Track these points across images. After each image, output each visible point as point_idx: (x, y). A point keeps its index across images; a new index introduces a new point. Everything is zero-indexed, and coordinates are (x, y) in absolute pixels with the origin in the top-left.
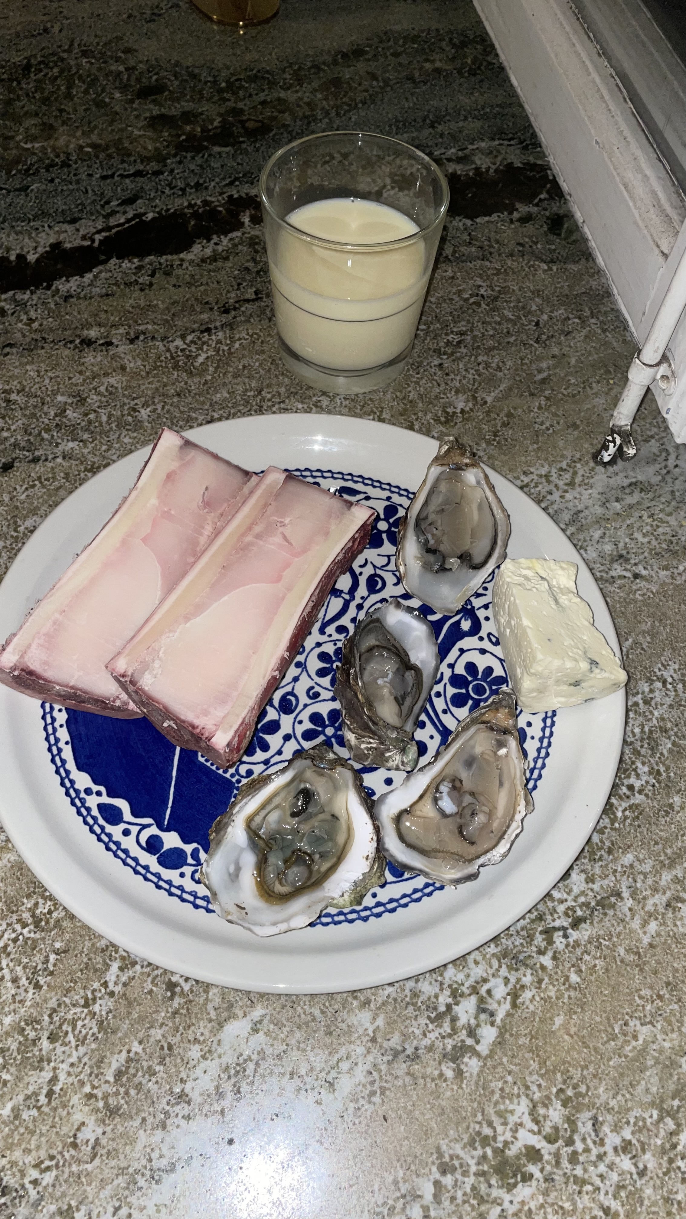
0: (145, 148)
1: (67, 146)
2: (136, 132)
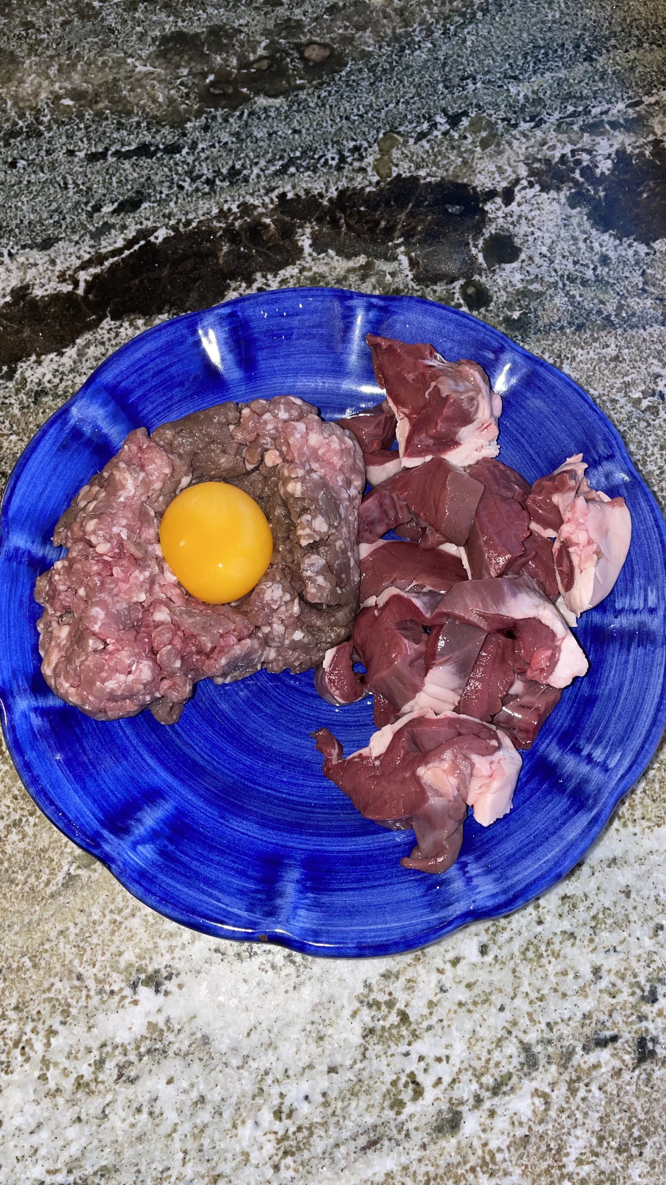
0: (154, 101)
1: (36, 95)
2: (140, 68)
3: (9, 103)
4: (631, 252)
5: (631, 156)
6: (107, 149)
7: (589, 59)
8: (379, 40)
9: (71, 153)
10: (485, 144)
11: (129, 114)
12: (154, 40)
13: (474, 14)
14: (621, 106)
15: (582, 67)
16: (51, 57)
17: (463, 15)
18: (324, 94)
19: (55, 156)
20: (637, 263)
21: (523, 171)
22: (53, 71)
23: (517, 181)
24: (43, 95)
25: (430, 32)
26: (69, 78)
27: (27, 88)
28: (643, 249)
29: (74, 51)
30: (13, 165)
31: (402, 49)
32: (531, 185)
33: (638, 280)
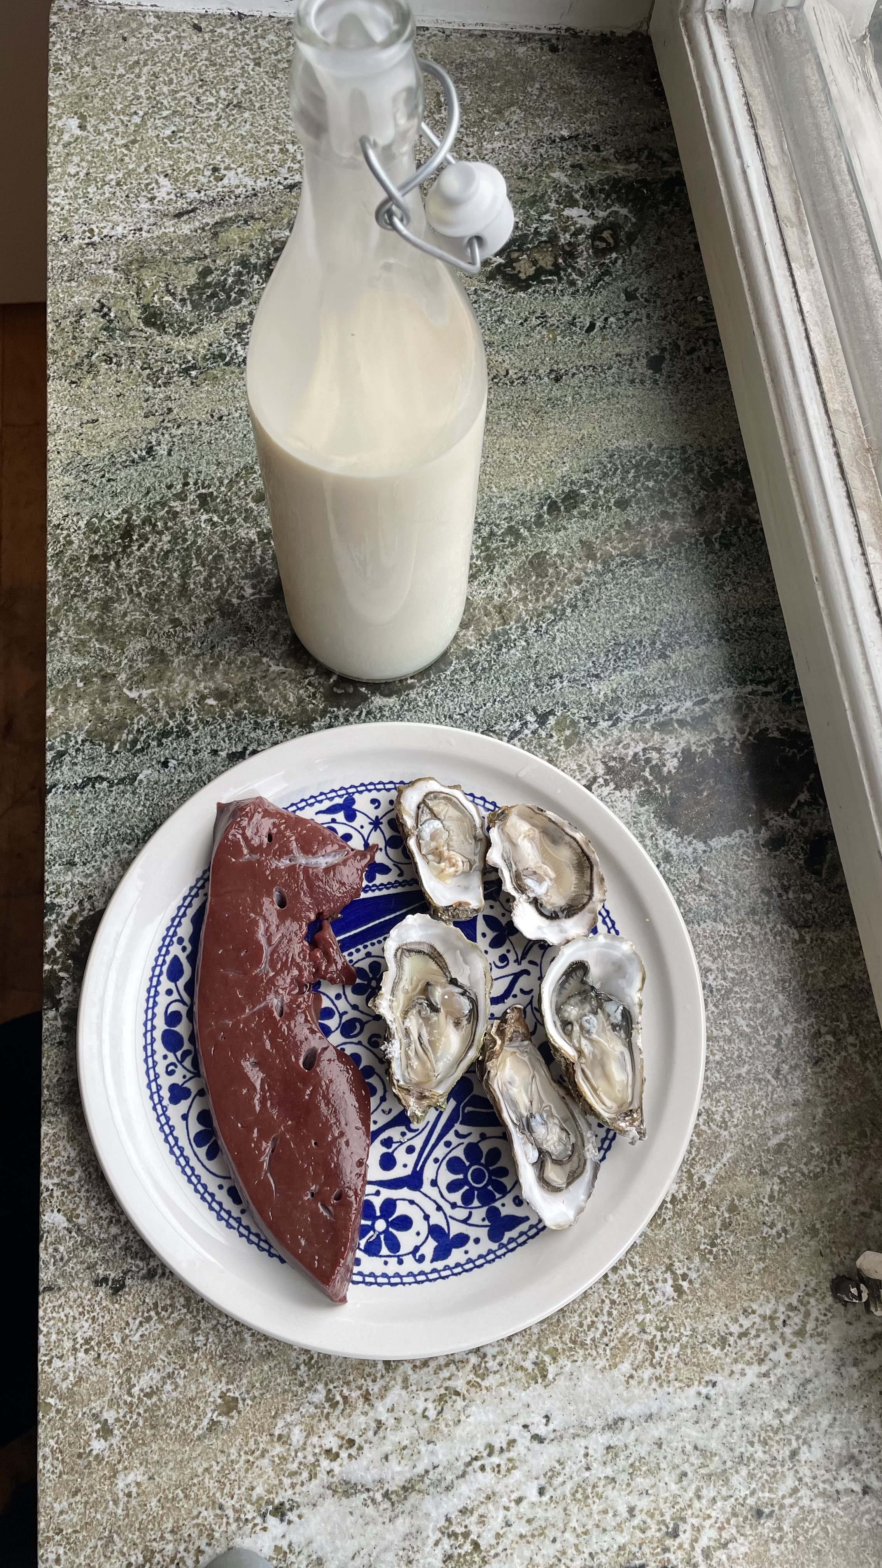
0: (286, 701)
1: (184, 694)
2: (274, 668)
3: (161, 702)
4: (690, 850)
5: (695, 754)
6: (245, 749)
7: (663, 656)
8: (480, 637)
9: (215, 752)
10: (568, 743)
11: (264, 713)
12: (285, 639)
13: (564, 610)
14: (689, 704)
15: (656, 665)
16: (197, 656)
17: (554, 612)
18: (431, 693)
19: (200, 755)
20: (695, 861)
21: (600, 770)
22: (198, 671)
23: (595, 779)
24: (191, 695)
25: (525, 629)
26: (212, 678)
27: (176, 688)
28: (700, 846)
29: (216, 650)
30: (165, 764)
31: (500, 647)
32: (606, 783)
33: (694, 876)
